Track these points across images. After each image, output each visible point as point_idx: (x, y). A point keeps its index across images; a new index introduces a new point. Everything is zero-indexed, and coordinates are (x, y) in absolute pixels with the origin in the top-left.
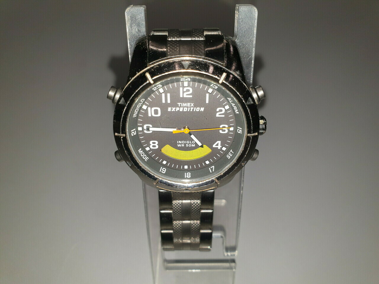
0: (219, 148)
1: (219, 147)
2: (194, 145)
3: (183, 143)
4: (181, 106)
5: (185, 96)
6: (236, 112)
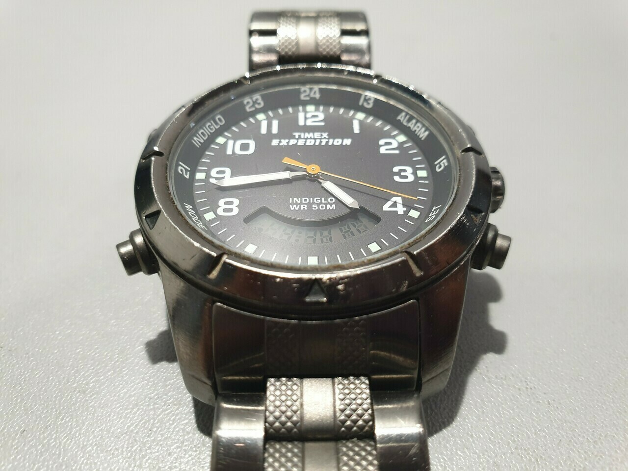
1: (401, 210)
2: (334, 206)
3: (303, 202)
4: (300, 137)
6: (423, 134)
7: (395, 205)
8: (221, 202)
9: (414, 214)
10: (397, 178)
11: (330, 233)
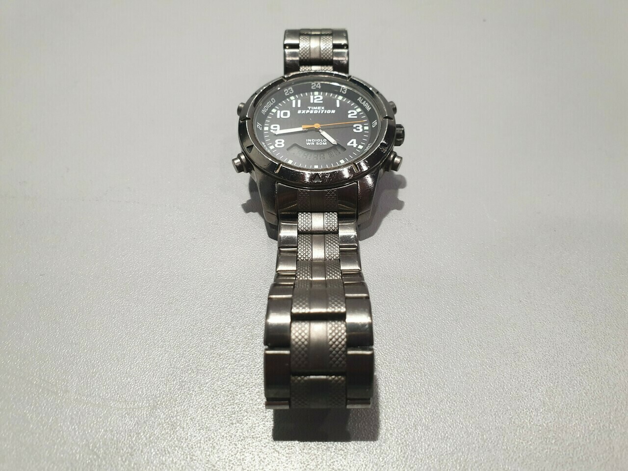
1: (355, 145)
2: (326, 143)
6: (369, 109)
7: (352, 143)
8: (277, 141)
9: (361, 147)
10: (355, 130)
11: (324, 155)
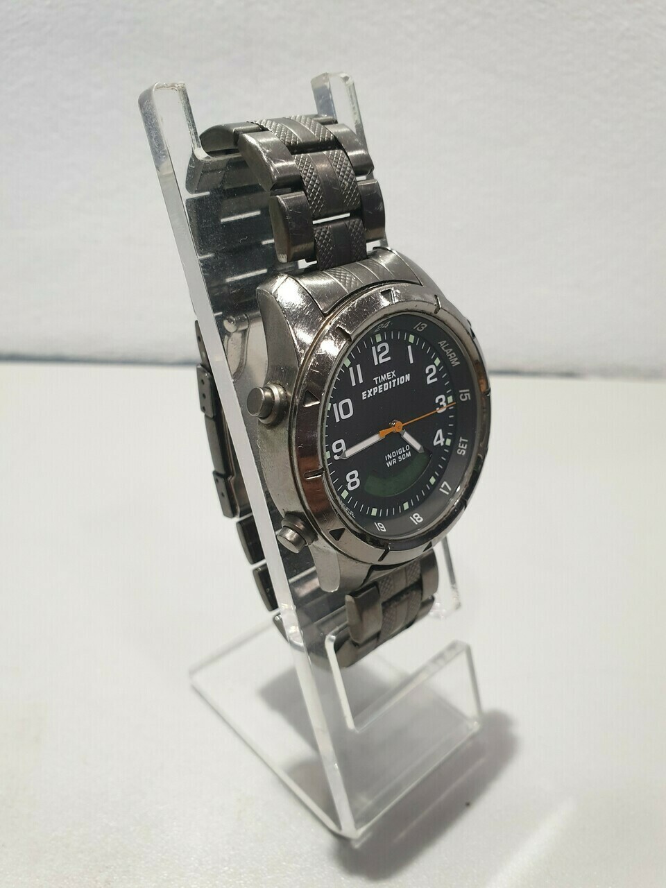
0: (442, 444)
1: (442, 441)
2: (409, 453)
3: (393, 456)
4: (379, 384)
5: (381, 361)
6: (455, 363)
7: (439, 438)
8: (348, 477)
9: (448, 442)
10: (438, 410)
